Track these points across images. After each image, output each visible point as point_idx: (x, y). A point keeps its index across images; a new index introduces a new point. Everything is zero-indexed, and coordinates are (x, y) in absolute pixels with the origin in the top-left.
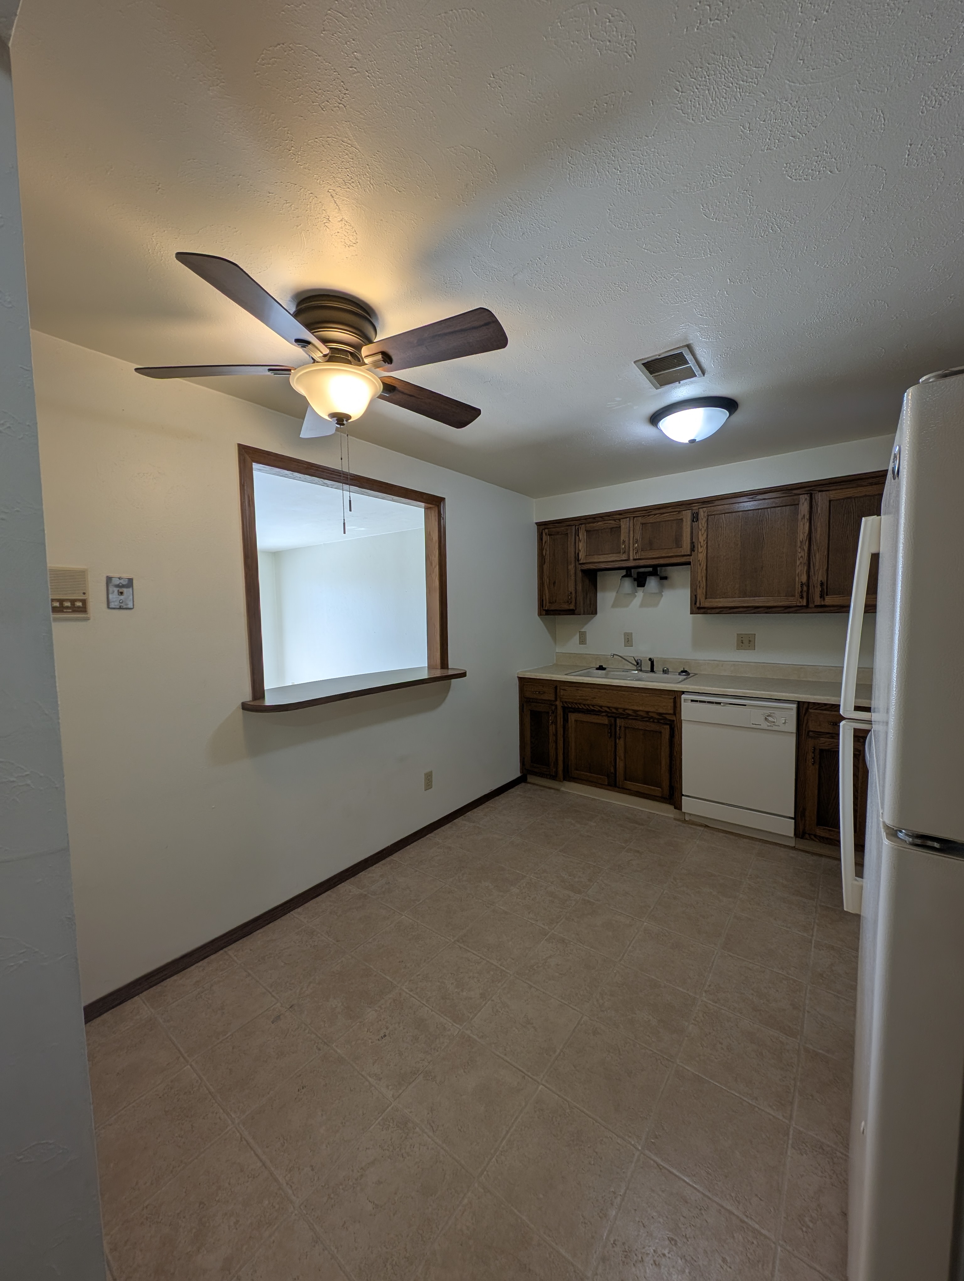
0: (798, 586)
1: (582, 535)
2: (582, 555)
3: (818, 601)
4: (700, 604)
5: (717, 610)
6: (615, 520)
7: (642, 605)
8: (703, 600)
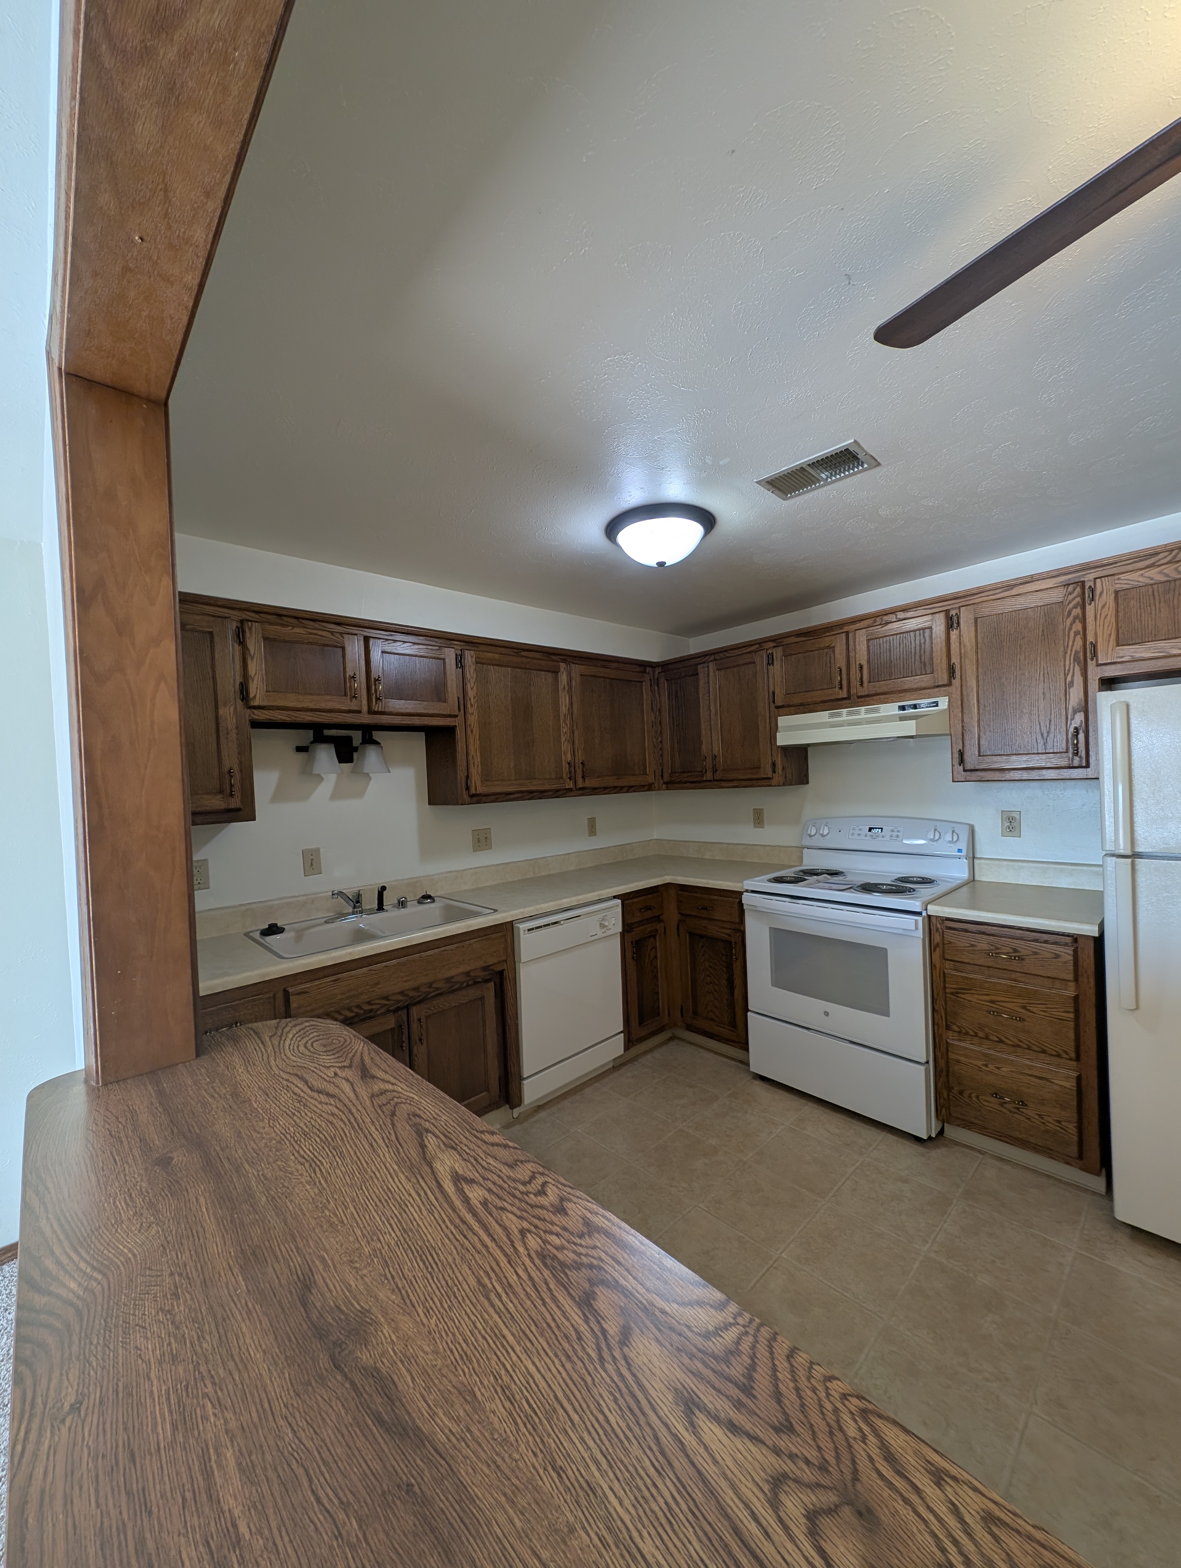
0: (565, 767)
1: (254, 644)
2: (257, 690)
3: (580, 784)
4: (476, 789)
5: (493, 798)
6: (332, 633)
7: (336, 795)
8: (479, 784)
